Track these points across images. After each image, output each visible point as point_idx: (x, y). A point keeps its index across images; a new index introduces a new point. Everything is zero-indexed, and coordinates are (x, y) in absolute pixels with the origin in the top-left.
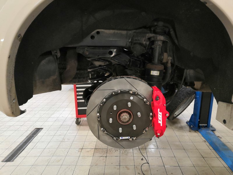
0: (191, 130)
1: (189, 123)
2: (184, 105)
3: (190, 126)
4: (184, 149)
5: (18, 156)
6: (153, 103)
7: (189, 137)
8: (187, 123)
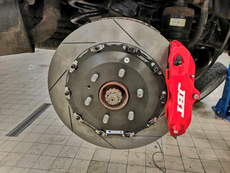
0: (217, 116)
1: (215, 109)
2: (211, 87)
3: (216, 112)
4: (207, 139)
5: (23, 131)
6: (168, 71)
7: (215, 124)
8: (213, 108)
